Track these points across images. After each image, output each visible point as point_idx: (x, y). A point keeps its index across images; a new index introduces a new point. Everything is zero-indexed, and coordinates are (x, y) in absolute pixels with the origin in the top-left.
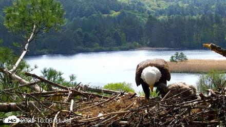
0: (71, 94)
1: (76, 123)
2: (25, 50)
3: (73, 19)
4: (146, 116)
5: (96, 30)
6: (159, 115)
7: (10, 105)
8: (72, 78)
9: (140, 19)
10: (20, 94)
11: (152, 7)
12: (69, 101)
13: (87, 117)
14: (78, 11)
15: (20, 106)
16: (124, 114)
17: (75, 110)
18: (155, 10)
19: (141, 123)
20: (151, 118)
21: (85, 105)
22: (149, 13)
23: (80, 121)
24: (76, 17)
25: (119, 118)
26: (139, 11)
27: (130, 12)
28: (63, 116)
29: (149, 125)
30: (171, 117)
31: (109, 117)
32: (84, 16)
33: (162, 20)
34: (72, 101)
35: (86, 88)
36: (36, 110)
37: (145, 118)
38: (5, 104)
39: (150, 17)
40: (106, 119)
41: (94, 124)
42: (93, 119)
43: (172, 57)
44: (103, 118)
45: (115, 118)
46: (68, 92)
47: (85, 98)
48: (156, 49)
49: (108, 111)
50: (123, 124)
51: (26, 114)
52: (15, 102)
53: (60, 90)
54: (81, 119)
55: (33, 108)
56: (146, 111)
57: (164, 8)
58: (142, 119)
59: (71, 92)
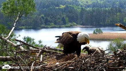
0: (41, 52)
1: (44, 68)
2: (14, 26)
3: (39, 10)
4: (84, 64)
5: (52, 16)
6: (90, 63)
7: (7, 58)
8: (40, 42)
9: (76, 10)
10: (13, 51)
11: (83, 3)
12: (40, 55)
13: (50, 65)
14: (42, 5)
15: (12, 58)
16: (71, 63)
17: (43, 60)
18: (85, 4)
19: (81, 68)
20: (86, 65)
21: (49, 58)
22: (81, 6)
23: (46, 67)
24: (41, 8)
25: (68, 65)
26: (76, 5)
27: (71, 5)
28: (37, 64)
29: (85, 69)
30: (97, 65)
31: (62, 65)
32: (45, 8)
33: (89, 10)
34: (42, 55)
35: (49, 48)
36: (22, 60)
37: (83, 65)
38: (4, 57)
39: (82, 8)
40: (61, 66)
41: (54, 69)
42: (54, 66)
43: (94, 31)
44: (59, 65)
45: (66, 65)
46: (39, 50)
47: (49, 54)
48: (85, 26)
49: (62, 61)
50: (70, 68)
51: (16, 63)
52: (9, 56)
53: (35, 49)
54: (47, 65)
55: (20, 59)
56: (83, 61)
57: (90, 4)
58: (81, 66)
59: (41, 51)
